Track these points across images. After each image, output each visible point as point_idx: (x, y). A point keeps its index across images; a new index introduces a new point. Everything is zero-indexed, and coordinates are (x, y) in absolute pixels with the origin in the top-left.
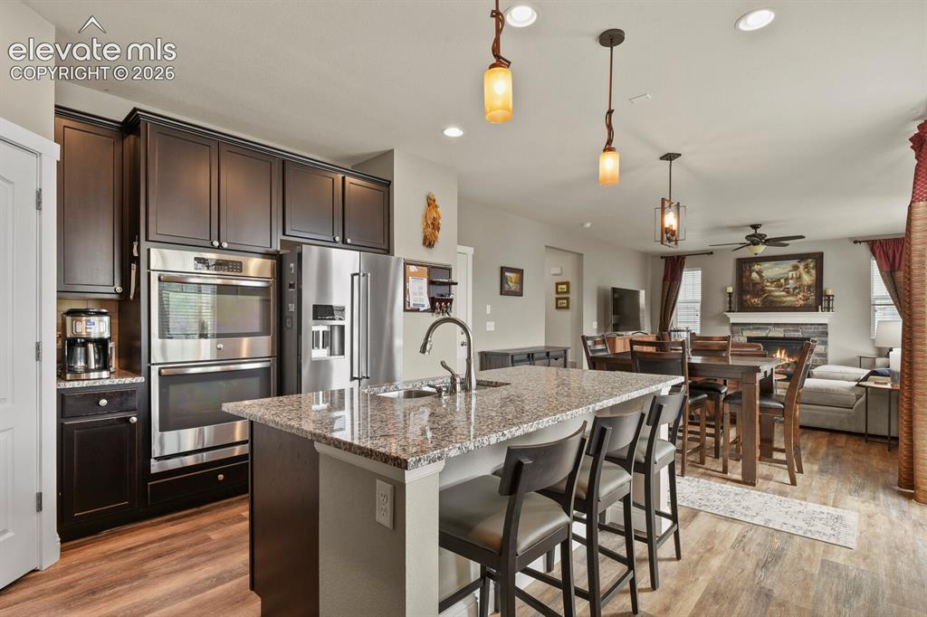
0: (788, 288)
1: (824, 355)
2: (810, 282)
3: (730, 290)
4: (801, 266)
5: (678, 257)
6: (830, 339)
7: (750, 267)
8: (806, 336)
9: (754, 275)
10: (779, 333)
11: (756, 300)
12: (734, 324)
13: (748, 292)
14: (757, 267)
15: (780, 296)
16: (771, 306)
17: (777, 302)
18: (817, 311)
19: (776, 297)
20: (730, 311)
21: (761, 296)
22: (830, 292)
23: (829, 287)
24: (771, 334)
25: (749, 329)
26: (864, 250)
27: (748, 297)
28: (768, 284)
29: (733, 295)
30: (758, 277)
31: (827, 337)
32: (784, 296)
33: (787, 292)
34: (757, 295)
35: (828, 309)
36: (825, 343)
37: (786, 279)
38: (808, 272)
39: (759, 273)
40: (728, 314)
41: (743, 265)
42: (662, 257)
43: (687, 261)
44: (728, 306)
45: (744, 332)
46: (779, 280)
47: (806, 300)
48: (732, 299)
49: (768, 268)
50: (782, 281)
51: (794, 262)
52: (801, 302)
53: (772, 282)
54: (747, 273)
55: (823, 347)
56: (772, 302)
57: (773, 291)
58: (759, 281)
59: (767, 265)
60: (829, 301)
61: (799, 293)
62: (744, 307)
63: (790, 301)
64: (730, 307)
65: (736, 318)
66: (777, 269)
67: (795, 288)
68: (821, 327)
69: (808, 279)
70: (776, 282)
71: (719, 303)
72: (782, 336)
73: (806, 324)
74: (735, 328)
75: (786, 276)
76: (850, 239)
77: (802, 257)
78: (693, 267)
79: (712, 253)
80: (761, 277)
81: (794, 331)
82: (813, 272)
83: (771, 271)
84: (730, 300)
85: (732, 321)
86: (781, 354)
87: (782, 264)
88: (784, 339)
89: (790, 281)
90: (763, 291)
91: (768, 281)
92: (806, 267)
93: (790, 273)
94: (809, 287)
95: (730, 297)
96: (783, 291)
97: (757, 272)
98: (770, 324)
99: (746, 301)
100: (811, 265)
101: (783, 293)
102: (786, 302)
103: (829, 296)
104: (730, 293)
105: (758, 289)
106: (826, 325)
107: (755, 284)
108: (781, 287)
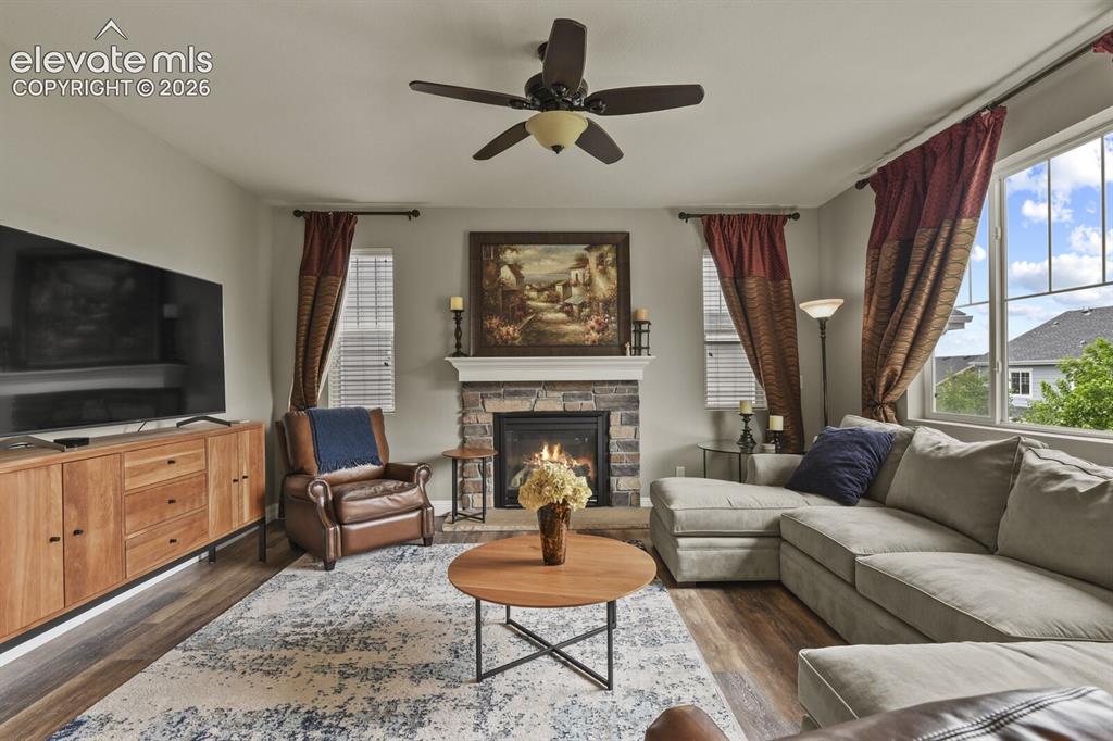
0: (570, 305)
1: (633, 446)
2: (608, 294)
3: (458, 303)
4: (592, 258)
5: (338, 215)
6: (644, 412)
7: (497, 254)
8: (603, 406)
9: (506, 273)
10: (551, 403)
11: (510, 330)
12: (467, 385)
13: (494, 312)
14: (509, 256)
15: (556, 322)
16: (541, 344)
17: (552, 334)
18: (625, 355)
19: (548, 323)
20: (457, 354)
21: (519, 320)
22: (643, 316)
23: (641, 304)
24: (541, 406)
25: (499, 395)
26: (691, 233)
27: (495, 321)
28: (533, 294)
29: (464, 316)
30: (513, 278)
31: (637, 407)
32: (564, 322)
33: (569, 313)
34: (510, 319)
35: (638, 350)
36: (634, 421)
37: (566, 286)
38: (604, 272)
39: (515, 268)
40: (456, 362)
41: (484, 247)
42: (297, 213)
43: (361, 228)
44: (453, 341)
45: (487, 402)
46: (552, 286)
47: (603, 331)
48: (464, 325)
49: (530, 259)
50: (559, 288)
51: (579, 250)
52: (594, 335)
53: (540, 291)
54: (492, 268)
55: (631, 429)
56: (543, 333)
57: (542, 310)
58: (515, 287)
59: (529, 251)
60: (639, 332)
61: (589, 316)
62: (488, 347)
63: (575, 333)
64: (458, 346)
65: (472, 369)
66: (549, 262)
67: (583, 305)
68: (627, 387)
69: (604, 287)
70: (546, 288)
71: (435, 334)
72: (560, 408)
73: (603, 383)
74: (469, 393)
75: (564, 278)
76: (672, 210)
77: (592, 240)
78: (374, 246)
79: (415, 213)
80: (519, 277)
81: (580, 397)
82: (613, 272)
83: (540, 265)
84: (458, 329)
85: (464, 377)
86: (551, 452)
87: (558, 252)
88: (565, 414)
89: (575, 291)
90: (524, 309)
91: (532, 288)
92: (601, 260)
93: (573, 273)
94: (607, 303)
95: (458, 320)
96: (561, 310)
97: (510, 266)
98: (538, 383)
99: (490, 331)
100: (610, 258)
101: (562, 316)
102: (565, 335)
103: (641, 323)
104: (456, 311)
105: (512, 304)
106: (635, 382)
107: (508, 293)
108: (558, 301)
